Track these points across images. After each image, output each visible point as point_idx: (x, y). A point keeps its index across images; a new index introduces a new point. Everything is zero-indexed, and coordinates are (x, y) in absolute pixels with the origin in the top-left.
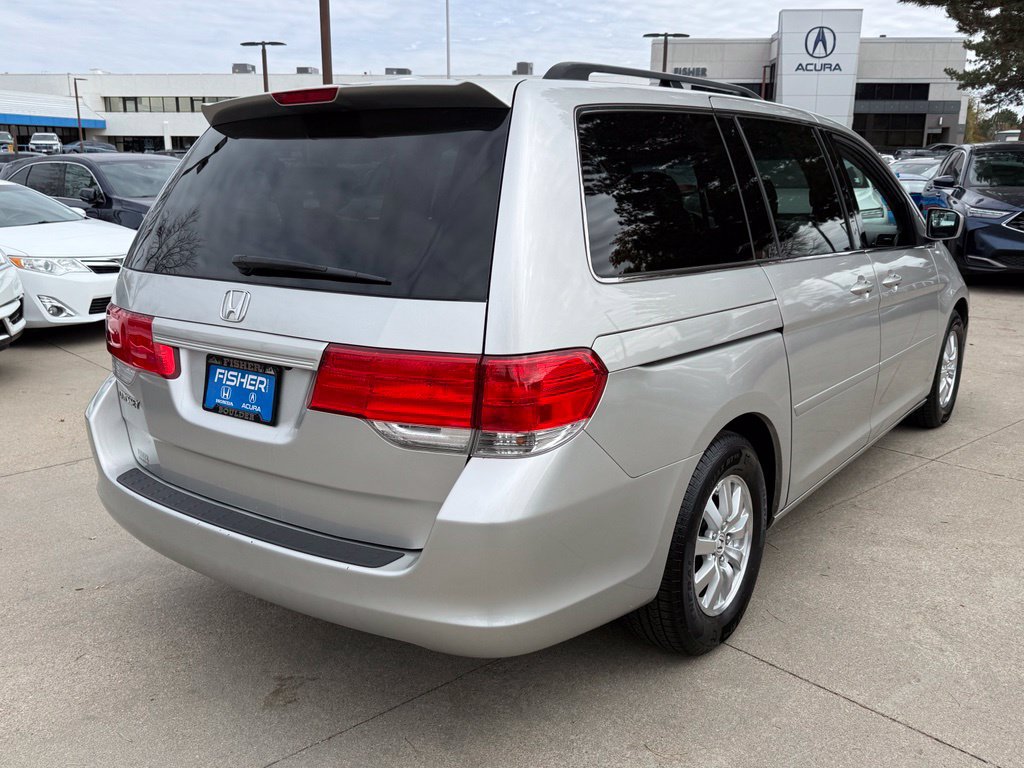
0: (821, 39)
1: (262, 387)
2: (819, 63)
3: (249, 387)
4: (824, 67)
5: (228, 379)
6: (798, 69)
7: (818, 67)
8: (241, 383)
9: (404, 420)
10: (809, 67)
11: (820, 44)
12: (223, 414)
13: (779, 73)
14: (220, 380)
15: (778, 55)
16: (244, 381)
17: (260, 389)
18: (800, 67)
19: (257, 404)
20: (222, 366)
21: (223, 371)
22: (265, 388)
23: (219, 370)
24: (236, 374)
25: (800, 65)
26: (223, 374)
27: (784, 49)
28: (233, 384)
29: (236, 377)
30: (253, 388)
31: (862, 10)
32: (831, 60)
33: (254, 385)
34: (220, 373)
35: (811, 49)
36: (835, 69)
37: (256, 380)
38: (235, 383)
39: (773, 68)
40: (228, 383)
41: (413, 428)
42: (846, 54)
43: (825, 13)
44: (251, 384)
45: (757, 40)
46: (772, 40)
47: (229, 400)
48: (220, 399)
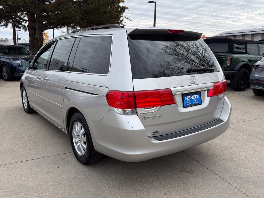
1: (197, 97)
5: (188, 99)
8: (192, 98)
12: (190, 107)
14: (186, 99)
16: (192, 97)
17: (196, 98)
19: (197, 101)
21: (186, 97)
22: (198, 97)
23: (185, 97)
24: (190, 96)
28: (190, 99)
29: (190, 97)
30: (195, 98)
34: (186, 98)
37: (195, 96)
38: (190, 98)
44: (194, 98)
47: (190, 103)
48: (188, 104)
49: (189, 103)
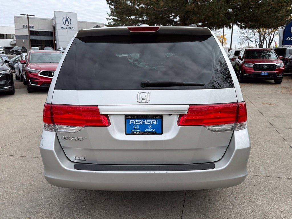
0: (67, 20)
1: (154, 123)
2: (67, 27)
3: (147, 124)
4: (69, 28)
5: (136, 122)
6: (61, 28)
7: (67, 28)
9: (214, 124)
10: (65, 28)
11: (67, 21)
12: (137, 134)
13: (56, 29)
14: (132, 123)
15: (55, 24)
16: (145, 122)
18: (62, 28)
19: (153, 129)
20: (132, 119)
22: (156, 123)
23: (131, 120)
24: (140, 120)
25: (62, 27)
26: (134, 121)
27: (57, 22)
30: (150, 124)
31: (77, 13)
32: (70, 26)
33: (150, 123)
34: (131, 121)
35: (64, 23)
36: (72, 29)
37: (151, 121)
38: (140, 123)
39: (54, 28)
40: (136, 124)
41: (218, 126)
42: (74, 25)
43: (67, 13)
44: (148, 123)
45: (48, 19)
46: (52, 19)
47: (139, 129)
48: (134, 129)
49: (136, 129)
